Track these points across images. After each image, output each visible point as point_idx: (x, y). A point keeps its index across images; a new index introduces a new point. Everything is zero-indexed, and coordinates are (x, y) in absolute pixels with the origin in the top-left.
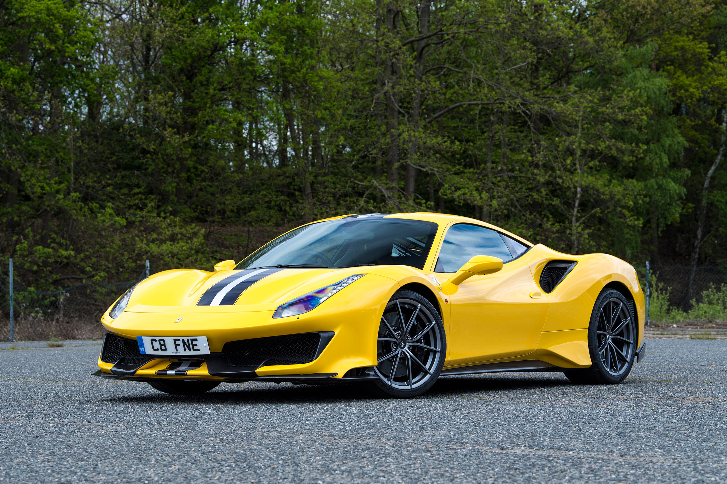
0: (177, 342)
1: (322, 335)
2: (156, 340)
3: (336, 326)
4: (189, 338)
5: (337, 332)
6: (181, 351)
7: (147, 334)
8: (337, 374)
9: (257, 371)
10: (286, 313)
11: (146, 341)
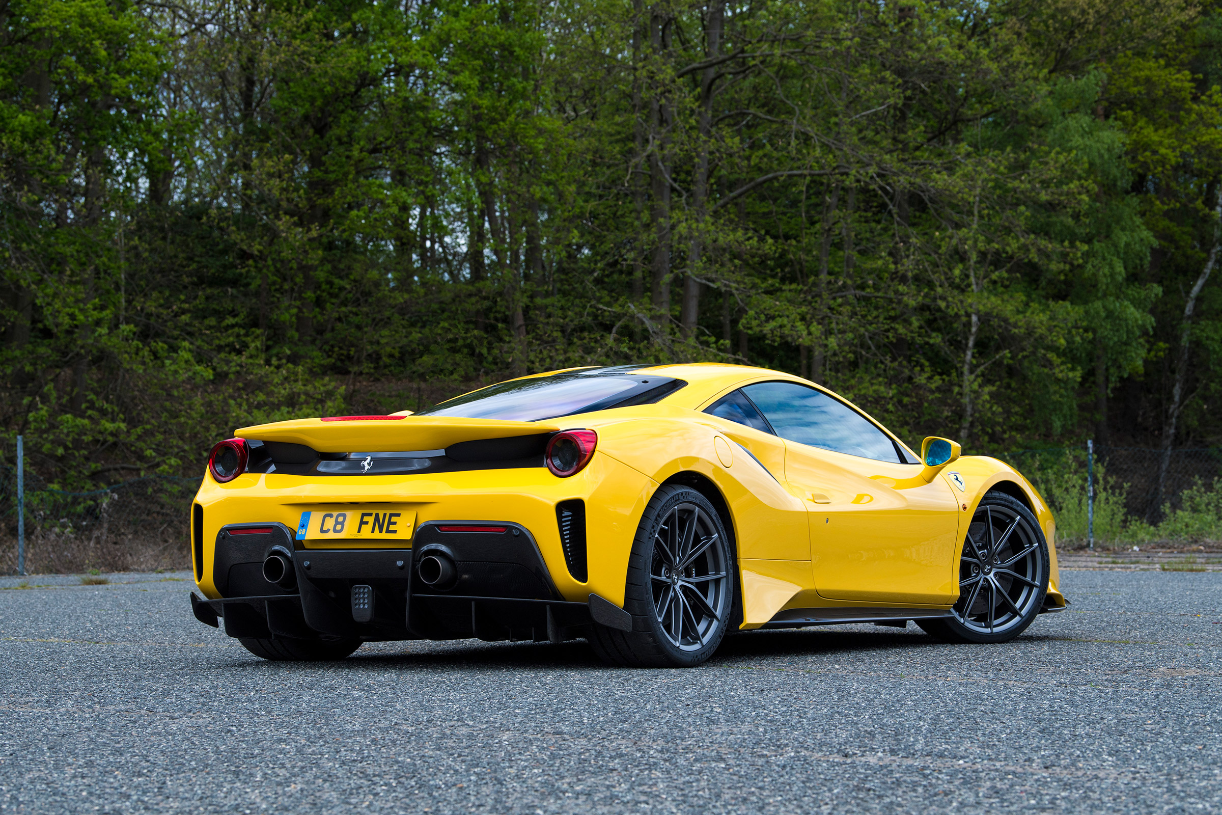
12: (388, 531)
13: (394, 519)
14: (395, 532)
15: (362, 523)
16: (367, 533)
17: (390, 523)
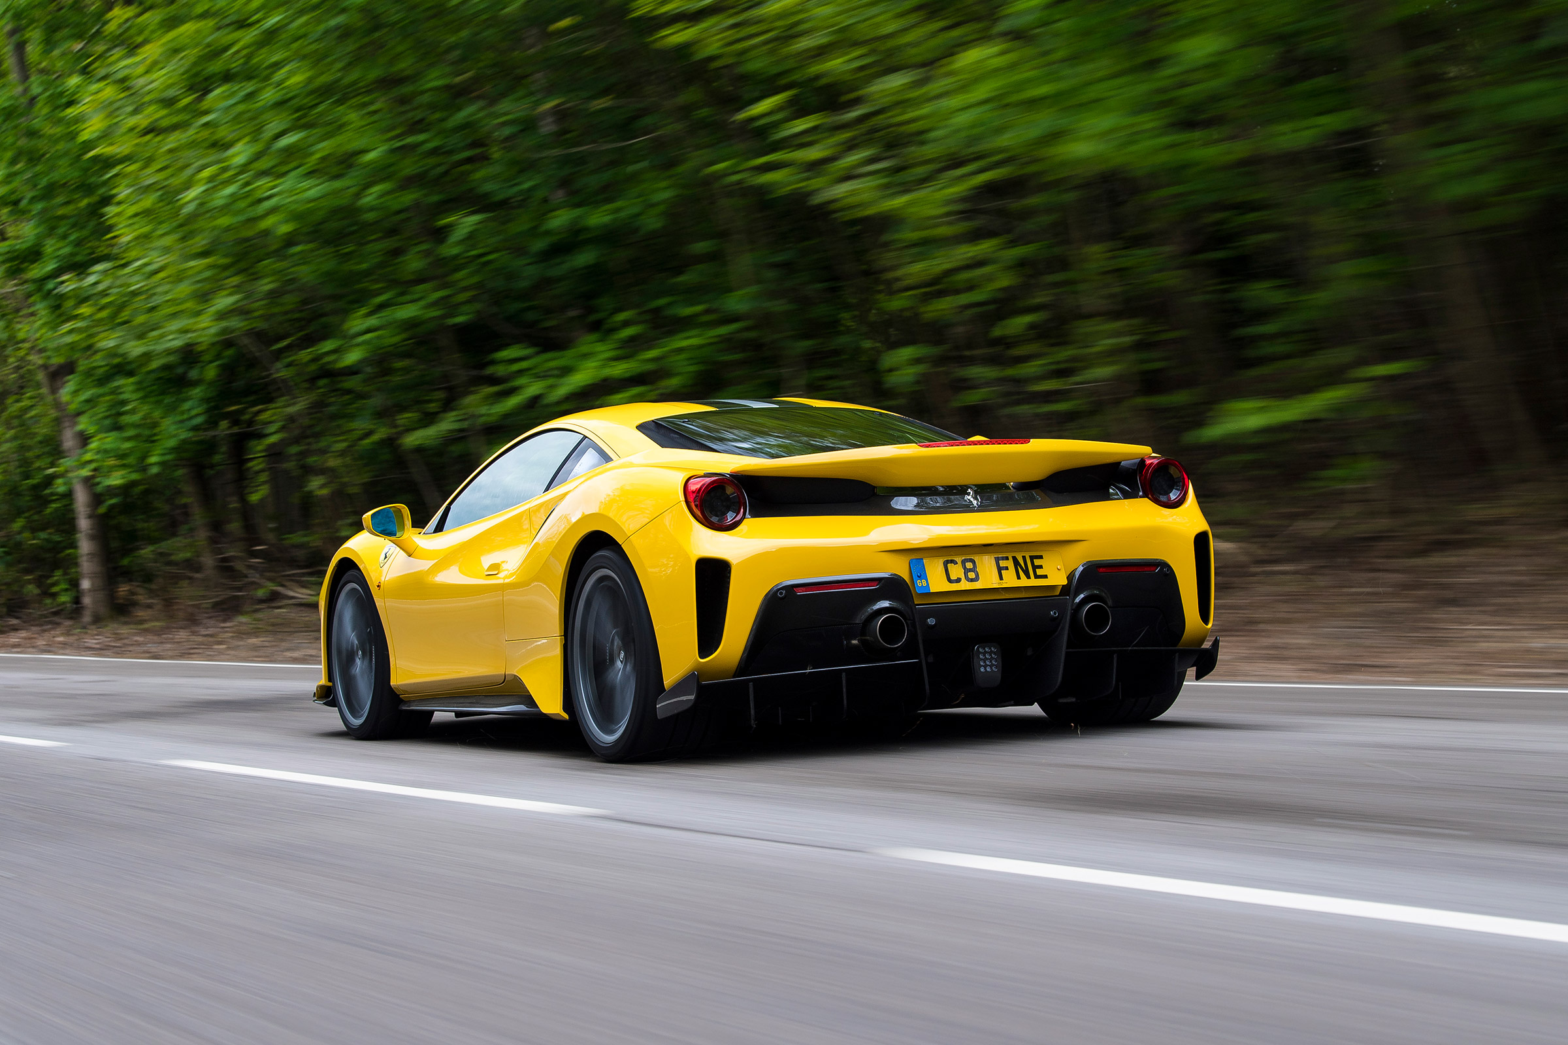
12: (1037, 577)
13: (1037, 562)
14: (1045, 577)
15: (1000, 569)
16: (1010, 580)
17: (1035, 568)
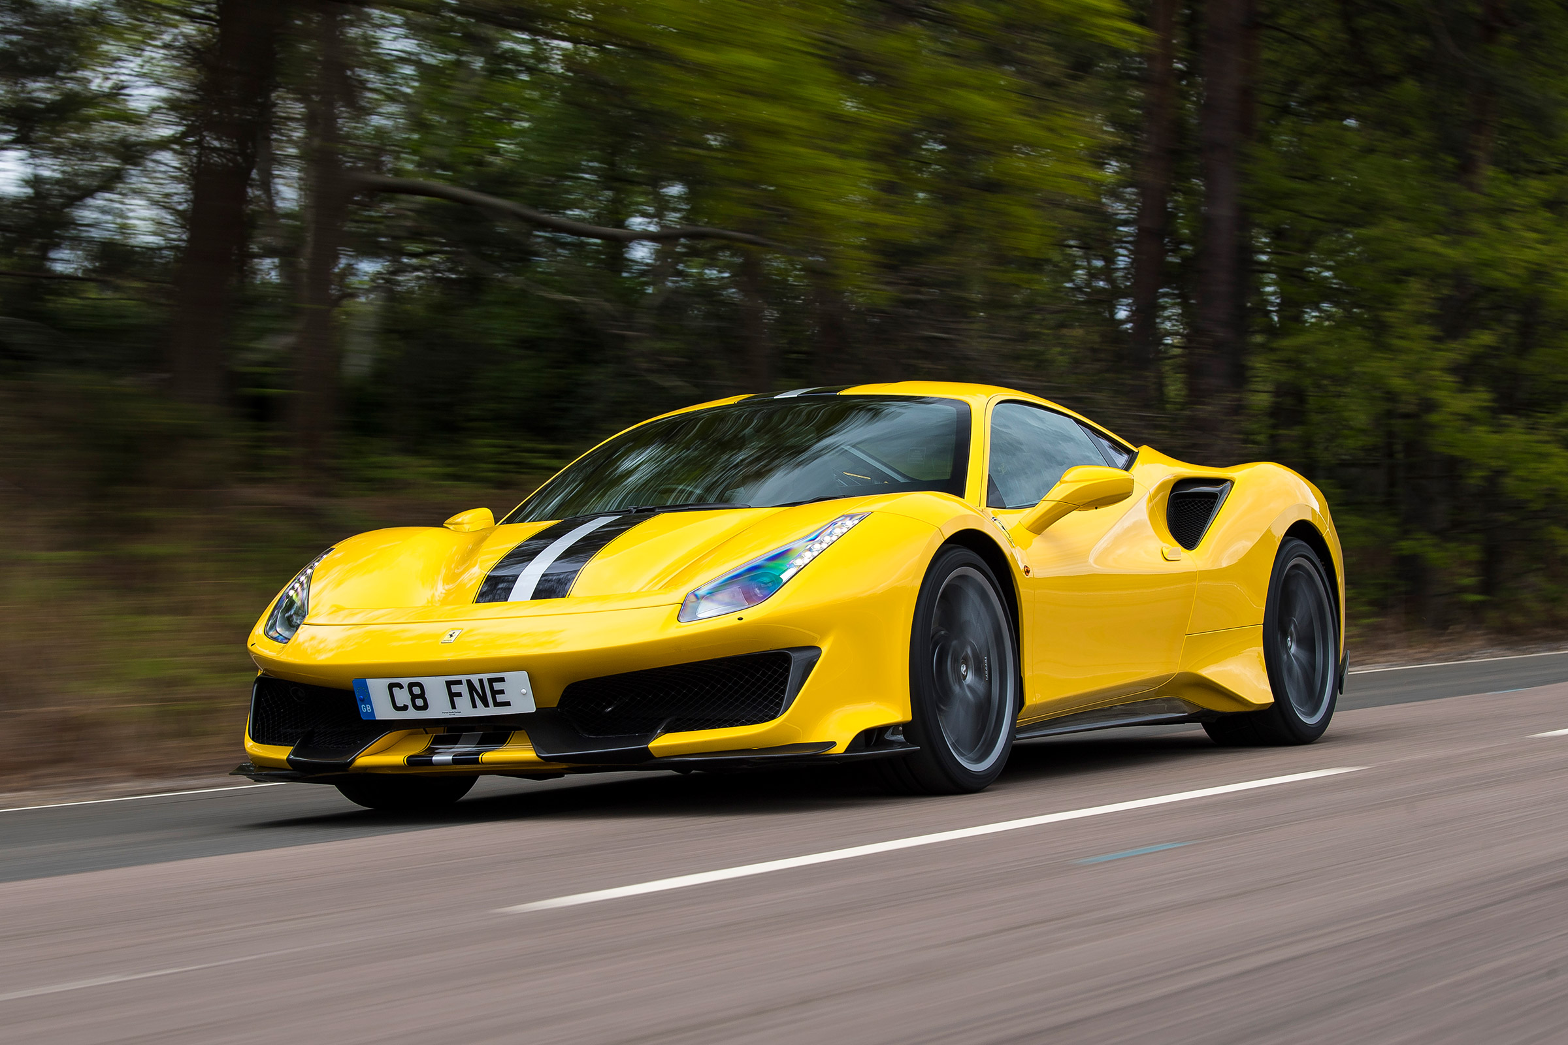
0: (455, 689)
1: (795, 656)
2: (400, 686)
3: (824, 634)
4: (485, 677)
5: (825, 649)
6: (465, 709)
7: (379, 672)
8: (833, 744)
9: (651, 745)
10: (706, 609)
11: (377, 688)
